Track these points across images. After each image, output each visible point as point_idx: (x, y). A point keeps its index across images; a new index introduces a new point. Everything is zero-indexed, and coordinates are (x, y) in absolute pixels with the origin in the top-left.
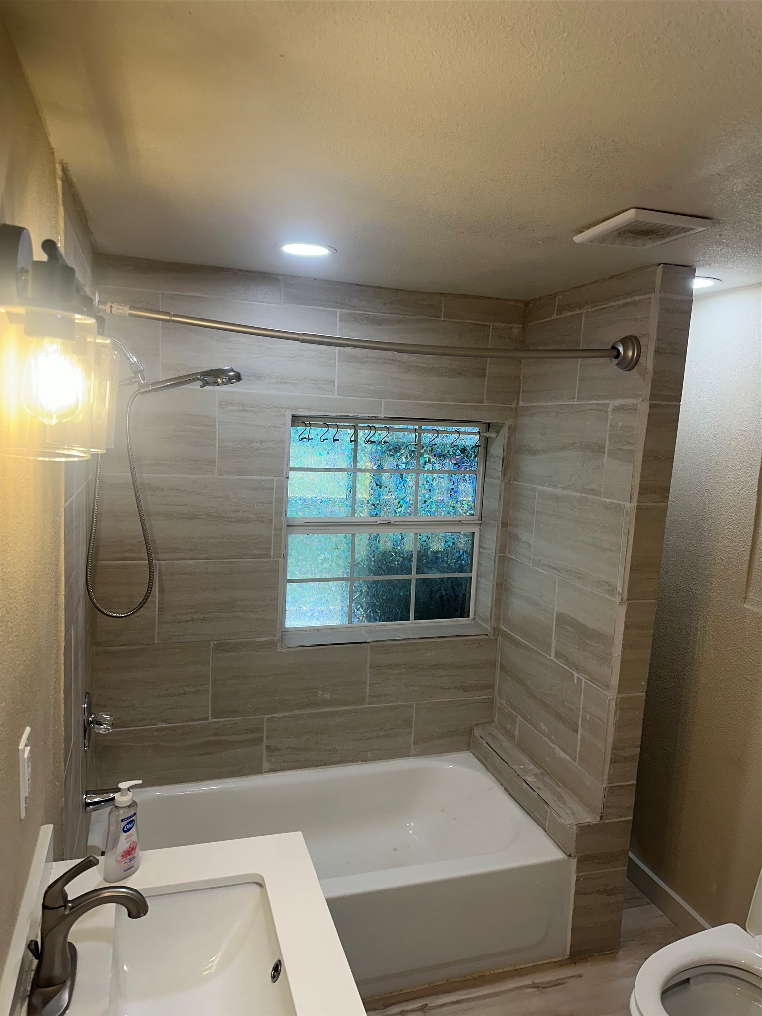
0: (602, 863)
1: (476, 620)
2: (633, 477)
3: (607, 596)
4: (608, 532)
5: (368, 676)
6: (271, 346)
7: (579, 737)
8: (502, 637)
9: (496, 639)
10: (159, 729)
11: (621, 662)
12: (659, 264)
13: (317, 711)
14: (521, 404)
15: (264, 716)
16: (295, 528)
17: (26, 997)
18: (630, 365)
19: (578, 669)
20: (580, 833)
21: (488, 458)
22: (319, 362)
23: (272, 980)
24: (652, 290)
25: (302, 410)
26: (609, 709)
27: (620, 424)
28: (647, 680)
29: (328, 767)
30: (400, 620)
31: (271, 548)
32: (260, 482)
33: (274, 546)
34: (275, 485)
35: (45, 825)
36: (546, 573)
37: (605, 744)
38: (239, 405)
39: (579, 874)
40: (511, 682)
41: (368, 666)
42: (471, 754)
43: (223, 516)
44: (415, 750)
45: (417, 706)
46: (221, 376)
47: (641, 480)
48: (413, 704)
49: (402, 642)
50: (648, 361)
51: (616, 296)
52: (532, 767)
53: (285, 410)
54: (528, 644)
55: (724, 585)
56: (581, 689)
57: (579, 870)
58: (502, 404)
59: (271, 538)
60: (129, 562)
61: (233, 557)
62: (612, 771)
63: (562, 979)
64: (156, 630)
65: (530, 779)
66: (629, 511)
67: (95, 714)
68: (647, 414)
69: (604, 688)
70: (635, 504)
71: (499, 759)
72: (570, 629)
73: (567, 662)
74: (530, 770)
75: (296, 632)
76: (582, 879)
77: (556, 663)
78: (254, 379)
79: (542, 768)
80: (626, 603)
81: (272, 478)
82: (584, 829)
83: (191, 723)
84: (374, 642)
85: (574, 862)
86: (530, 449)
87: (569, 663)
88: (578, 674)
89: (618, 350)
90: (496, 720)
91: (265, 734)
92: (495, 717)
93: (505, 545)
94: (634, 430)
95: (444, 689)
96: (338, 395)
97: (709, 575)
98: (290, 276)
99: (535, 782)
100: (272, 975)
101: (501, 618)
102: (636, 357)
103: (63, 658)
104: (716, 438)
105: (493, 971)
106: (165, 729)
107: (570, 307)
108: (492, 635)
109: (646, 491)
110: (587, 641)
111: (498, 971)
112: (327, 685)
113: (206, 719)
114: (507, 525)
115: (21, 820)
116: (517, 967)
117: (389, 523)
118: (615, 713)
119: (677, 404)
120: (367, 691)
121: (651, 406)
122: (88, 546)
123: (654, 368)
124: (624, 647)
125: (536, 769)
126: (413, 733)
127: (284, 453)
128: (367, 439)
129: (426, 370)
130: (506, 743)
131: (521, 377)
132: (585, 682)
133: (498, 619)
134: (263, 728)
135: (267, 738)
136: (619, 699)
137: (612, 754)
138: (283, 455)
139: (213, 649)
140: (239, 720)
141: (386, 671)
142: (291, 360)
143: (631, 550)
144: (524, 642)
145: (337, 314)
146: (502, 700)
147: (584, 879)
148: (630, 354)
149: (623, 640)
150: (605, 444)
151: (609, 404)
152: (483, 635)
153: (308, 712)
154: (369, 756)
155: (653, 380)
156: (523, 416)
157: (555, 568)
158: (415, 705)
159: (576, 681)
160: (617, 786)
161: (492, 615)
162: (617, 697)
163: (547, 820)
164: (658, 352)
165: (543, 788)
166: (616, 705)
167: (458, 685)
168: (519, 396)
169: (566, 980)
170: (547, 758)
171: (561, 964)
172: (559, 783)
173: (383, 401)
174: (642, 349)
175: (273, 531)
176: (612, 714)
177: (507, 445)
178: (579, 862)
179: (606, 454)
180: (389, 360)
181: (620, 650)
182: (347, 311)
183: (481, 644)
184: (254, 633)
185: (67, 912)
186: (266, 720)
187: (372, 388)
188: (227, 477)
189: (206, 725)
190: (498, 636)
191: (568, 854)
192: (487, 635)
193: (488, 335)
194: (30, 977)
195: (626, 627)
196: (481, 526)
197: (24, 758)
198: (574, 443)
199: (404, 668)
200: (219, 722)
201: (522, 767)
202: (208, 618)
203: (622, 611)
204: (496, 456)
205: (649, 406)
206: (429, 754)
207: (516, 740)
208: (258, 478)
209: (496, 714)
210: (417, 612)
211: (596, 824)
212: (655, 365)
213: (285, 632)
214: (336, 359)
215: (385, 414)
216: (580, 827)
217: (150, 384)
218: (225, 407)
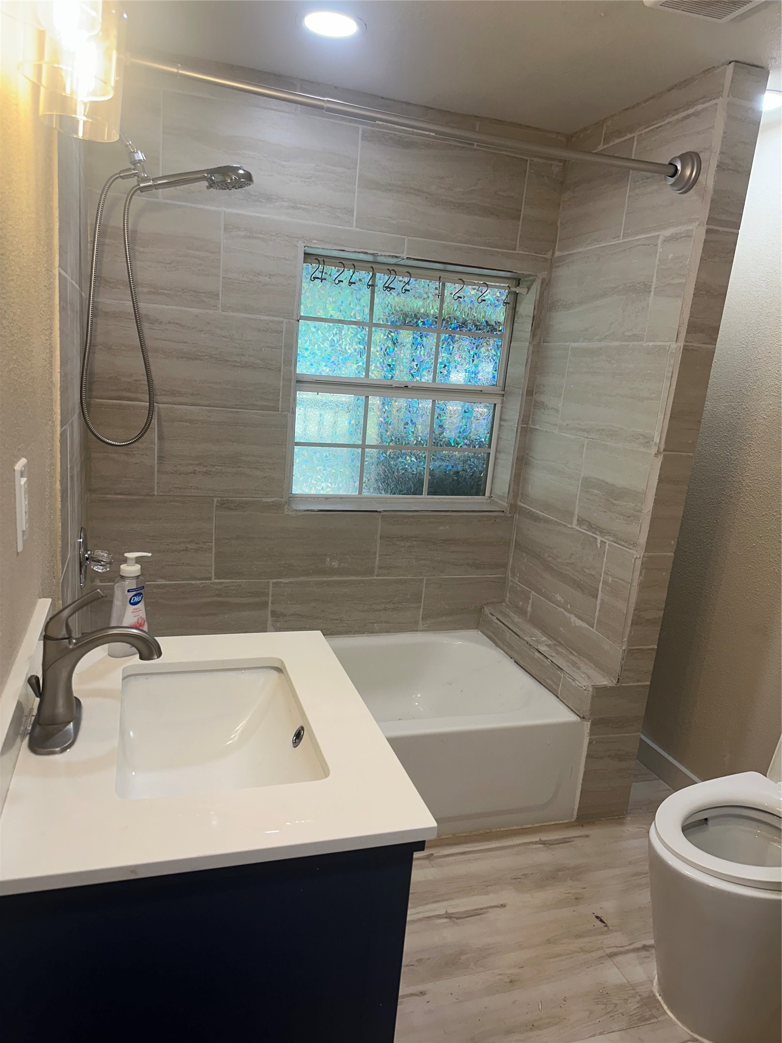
0: (616, 727)
1: (492, 498)
2: (682, 313)
3: (642, 449)
4: (648, 380)
5: (378, 547)
6: (284, 163)
7: (599, 601)
8: (519, 514)
9: (513, 517)
10: (159, 586)
11: (652, 518)
12: (730, 63)
13: (324, 579)
14: (557, 254)
15: (270, 580)
16: (305, 385)
17: (27, 735)
18: (687, 186)
19: (602, 532)
20: (595, 695)
21: (516, 319)
22: (336, 186)
23: (293, 745)
24: (719, 95)
25: (316, 241)
26: (634, 568)
27: (671, 256)
28: (676, 540)
29: (334, 636)
30: (413, 494)
31: (279, 400)
32: (268, 324)
33: (282, 398)
34: (284, 328)
35: (42, 599)
36: (573, 437)
37: (627, 605)
38: (246, 230)
39: (592, 737)
40: (526, 559)
41: (379, 536)
42: (479, 632)
43: (227, 359)
44: (423, 625)
45: (427, 581)
46: (230, 174)
47: (690, 317)
48: (424, 578)
49: (415, 514)
50: (709, 179)
51: (675, 110)
52: (544, 639)
53: (297, 240)
54: (548, 516)
55: (764, 446)
56: (604, 553)
57: (592, 733)
58: (535, 253)
59: (279, 389)
60: (125, 402)
61: (238, 407)
62: (632, 633)
63: (569, 838)
64: (156, 480)
65: (543, 649)
66: (674, 351)
67: (91, 551)
68: (703, 241)
69: (631, 547)
70: (681, 344)
71: (510, 633)
72: (596, 492)
73: (591, 527)
74: (542, 641)
75: (304, 499)
76: (594, 742)
77: (578, 531)
78: (264, 201)
79: (555, 639)
80: (663, 455)
81: (281, 319)
82: (600, 691)
83: (193, 582)
84: (385, 511)
85: (587, 725)
86: (564, 303)
87: (593, 528)
88: (602, 537)
89: (676, 167)
90: (507, 599)
91: (271, 598)
92: (506, 597)
93: (529, 416)
94: (687, 260)
95: (456, 565)
96: (356, 227)
97: (748, 438)
98: (308, 81)
99: (548, 651)
100: (293, 741)
101: (520, 494)
102: (695, 176)
103: (59, 445)
104: (768, 286)
105: (500, 828)
106: (165, 586)
107: (620, 134)
108: (508, 512)
109: (694, 329)
110: (614, 502)
111: (504, 829)
112: (335, 552)
113: (210, 579)
114: (533, 393)
115: (18, 553)
116: (524, 827)
117: (405, 386)
118: (641, 572)
119: (735, 231)
120: (377, 563)
121: (708, 231)
122: (82, 361)
123: (715, 186)
124: (656, 501)
125: (549, 640)
126: (422, 608)
127: (295, 290)
128: (387, 285)
129: (455, 206)
130: (517, 619)
131: (559, 224)
132: (609, 545)
133: (516, 496)
134: (269, 592)
135: (272, 603)
136: (646, 557)
137: (634, 615)
138: (294, 295)
139: (216, 506)
140: (243, 582)
141: (397, 543)
142: (305, 182)
143: (673, 396)
144: (544, 516)
145: (358, 132)
146: (514, 579)
147: (596, 742)
148: (688, 173)
149: (656, 495)
150: (652, 282)
151: (659, 235)
152: (500, 511)
153: (315, 579)
154: (376, 628)
155: (712, 200)
156: (558, 267)
157: (584, 430)
158: (425, 580)
159: (599, 545)
160: (637, 649)
161: (510, 492)
162: (643, 556)
163: (560, 685)
164: (721, 167)
165: (557, 656)
166: (642, 564)
167: (471, 562)
168: (555, 246)
169: (573, 839)
170: (561, 629)
171: (568, 826)
172: (573, 651)
173: (407, 238)
174: (702, 165)
175: (282, 381)
176: (637, 573)
177: (539, 301)
178: (592, 725)
179: (652, 293)
180: (415, 190)
181: (652, 505)
182: (371, 128)
183: (497, 521)
184: (260, 492)
185: (71, 647)
186: (271, 585)
187: (395, 222)
188: (231, 314)
189: (209, 586)
190: (515, 513)
191: (582, 716)
192: (503, 511)
193: (525, 172)
194: (31, 721)
195: (660, 481)
196: (503, 397)
197: (21, 485)
198: (617, 287)
199: (415, 541)
200: (222, 583)
201: (534, 639)
202: (211, 471)
203: (658, 462)
204: (526, 316)
205: (705, 231)
206: (436, 630)
207: (528, 616)
208: (266, 318)
209: (508, 593)
210: (431, 487)
211: (611, 687)
212: (715, 182)
213: (292, 498)
214: (355, 184)
215: (408, 254)
216: (596, 688)
217: (151, 178)
218: (231, 232)
